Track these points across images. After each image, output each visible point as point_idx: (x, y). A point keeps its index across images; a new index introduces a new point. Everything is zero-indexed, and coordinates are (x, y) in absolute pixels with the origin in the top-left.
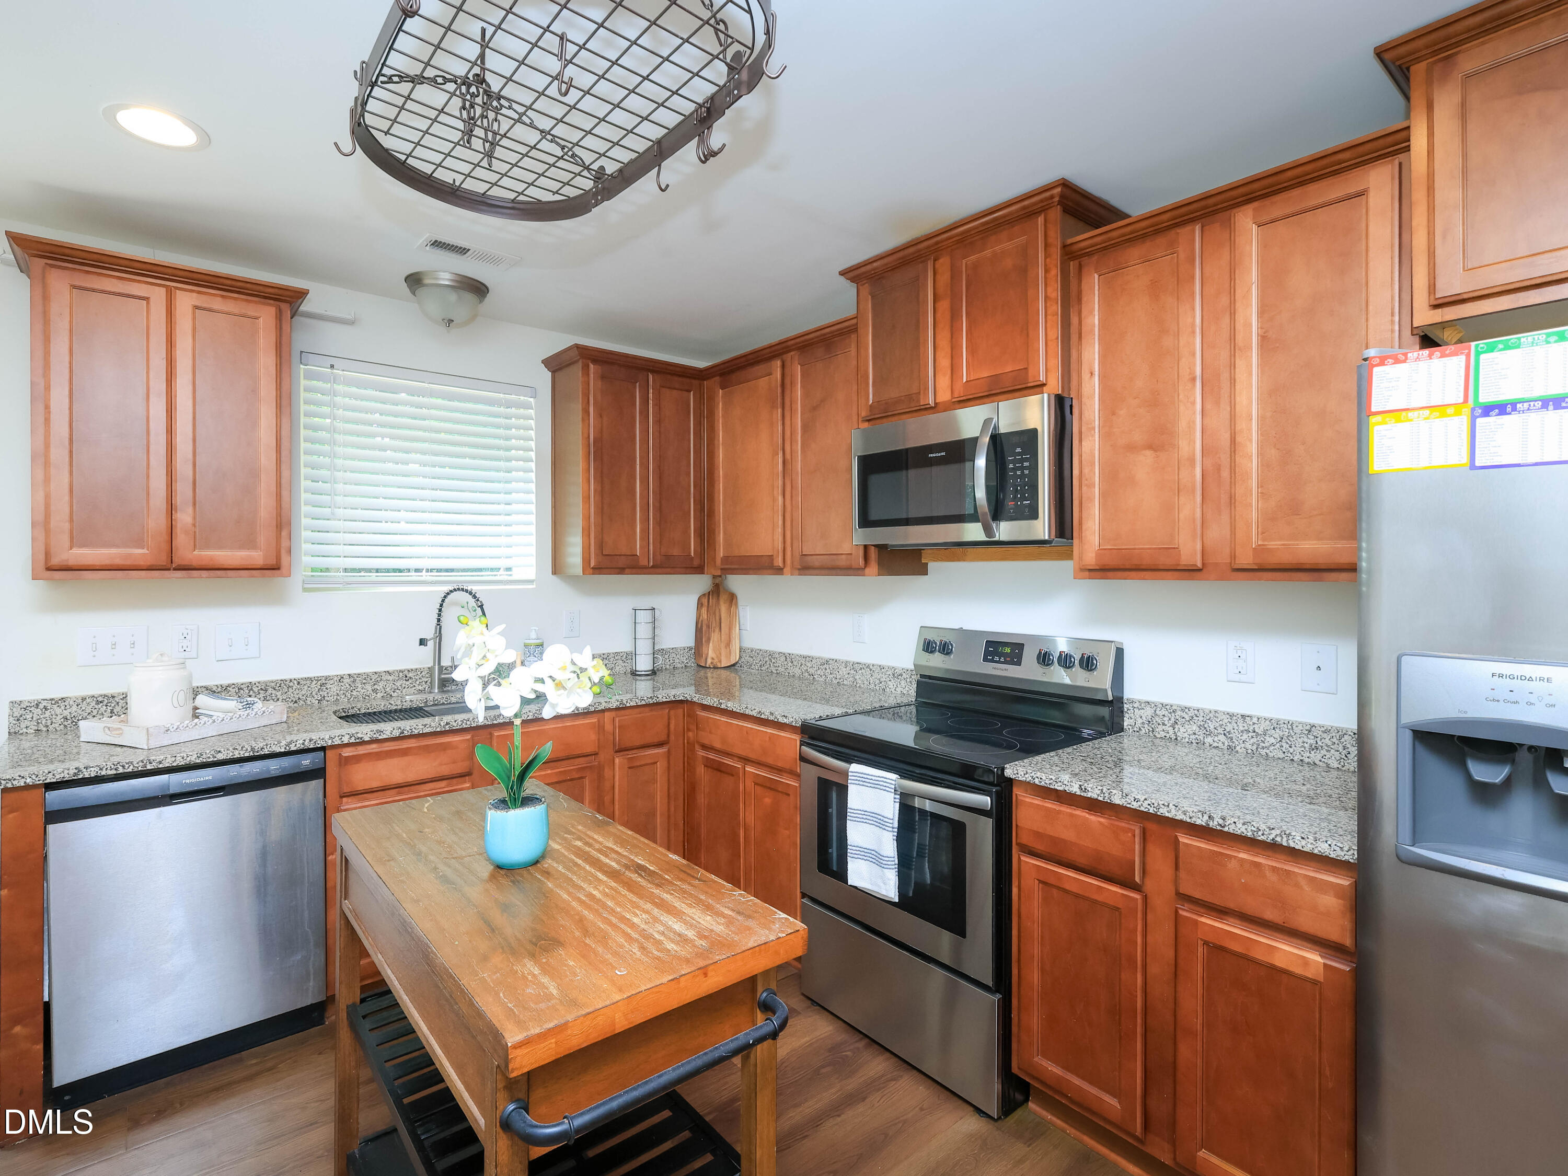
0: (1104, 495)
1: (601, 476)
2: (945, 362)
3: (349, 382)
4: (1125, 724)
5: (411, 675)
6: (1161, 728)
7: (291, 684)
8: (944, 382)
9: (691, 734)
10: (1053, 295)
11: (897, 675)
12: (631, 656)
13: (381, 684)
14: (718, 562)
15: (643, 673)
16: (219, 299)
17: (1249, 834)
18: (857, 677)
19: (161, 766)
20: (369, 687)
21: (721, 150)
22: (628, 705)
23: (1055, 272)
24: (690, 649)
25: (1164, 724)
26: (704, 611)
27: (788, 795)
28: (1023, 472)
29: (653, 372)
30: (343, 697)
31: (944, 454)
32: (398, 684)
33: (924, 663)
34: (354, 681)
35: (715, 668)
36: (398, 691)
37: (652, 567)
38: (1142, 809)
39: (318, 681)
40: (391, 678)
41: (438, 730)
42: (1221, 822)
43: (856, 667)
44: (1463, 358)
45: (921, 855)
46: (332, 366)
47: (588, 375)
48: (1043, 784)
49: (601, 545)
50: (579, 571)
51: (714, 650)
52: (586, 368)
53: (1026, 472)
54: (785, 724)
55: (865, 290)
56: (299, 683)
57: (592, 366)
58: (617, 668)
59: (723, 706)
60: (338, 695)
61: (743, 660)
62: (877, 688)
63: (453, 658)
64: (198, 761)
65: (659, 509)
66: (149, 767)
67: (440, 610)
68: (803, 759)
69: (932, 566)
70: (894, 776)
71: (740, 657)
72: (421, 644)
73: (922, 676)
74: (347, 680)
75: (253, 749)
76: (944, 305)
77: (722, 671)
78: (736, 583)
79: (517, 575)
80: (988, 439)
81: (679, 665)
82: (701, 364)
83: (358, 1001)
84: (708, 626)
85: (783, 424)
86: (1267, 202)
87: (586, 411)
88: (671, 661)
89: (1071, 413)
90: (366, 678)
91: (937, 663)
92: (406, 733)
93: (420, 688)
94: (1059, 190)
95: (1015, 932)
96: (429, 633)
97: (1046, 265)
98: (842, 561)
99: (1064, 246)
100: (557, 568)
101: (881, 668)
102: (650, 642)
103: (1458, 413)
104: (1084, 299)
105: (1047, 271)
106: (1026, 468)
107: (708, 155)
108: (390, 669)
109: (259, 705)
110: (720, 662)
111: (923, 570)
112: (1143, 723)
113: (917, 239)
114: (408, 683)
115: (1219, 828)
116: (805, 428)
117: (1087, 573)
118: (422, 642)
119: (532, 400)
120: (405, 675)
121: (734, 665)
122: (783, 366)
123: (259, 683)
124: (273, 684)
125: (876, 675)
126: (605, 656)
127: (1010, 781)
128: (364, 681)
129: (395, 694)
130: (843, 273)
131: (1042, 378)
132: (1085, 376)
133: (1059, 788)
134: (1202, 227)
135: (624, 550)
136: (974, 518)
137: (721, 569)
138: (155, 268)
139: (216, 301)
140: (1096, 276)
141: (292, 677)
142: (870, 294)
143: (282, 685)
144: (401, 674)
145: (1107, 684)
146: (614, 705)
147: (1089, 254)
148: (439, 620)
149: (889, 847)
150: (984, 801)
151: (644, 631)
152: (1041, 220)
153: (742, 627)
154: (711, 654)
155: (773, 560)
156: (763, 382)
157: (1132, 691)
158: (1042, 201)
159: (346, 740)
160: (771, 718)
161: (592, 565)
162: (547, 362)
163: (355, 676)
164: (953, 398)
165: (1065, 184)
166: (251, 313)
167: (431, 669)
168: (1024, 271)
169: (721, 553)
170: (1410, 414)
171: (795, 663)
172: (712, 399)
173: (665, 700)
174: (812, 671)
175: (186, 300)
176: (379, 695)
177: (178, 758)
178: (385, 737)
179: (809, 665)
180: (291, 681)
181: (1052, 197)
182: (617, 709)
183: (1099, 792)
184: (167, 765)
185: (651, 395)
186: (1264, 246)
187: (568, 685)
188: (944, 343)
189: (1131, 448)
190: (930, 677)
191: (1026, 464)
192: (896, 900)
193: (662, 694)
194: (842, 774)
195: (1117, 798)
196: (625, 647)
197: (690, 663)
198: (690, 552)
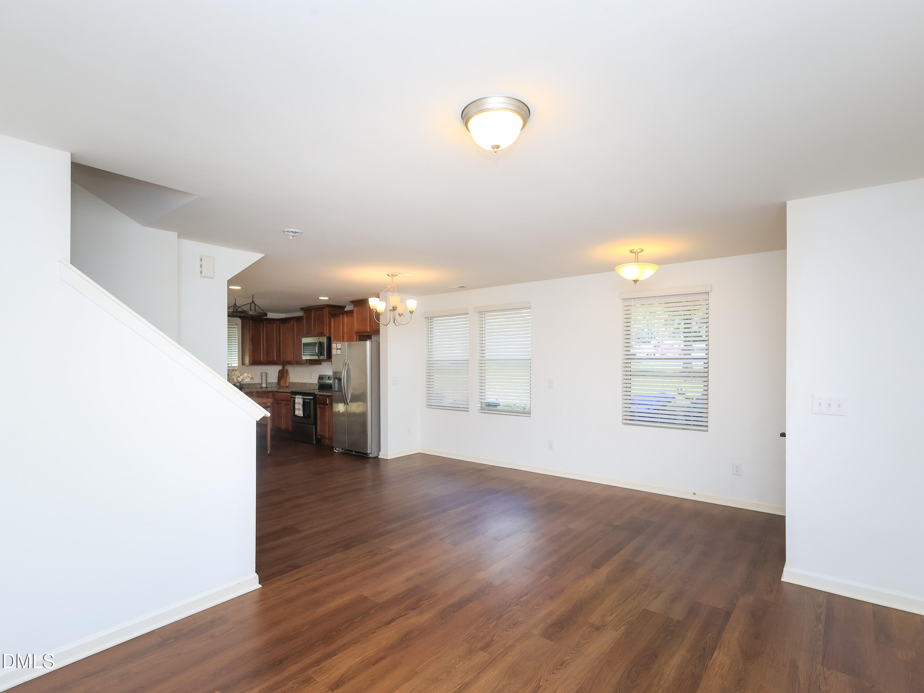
1: (253, 344)
2: (315, 329)
8: (315, 332)
10: (327, 321)
12: (261, 384)
14: (281, 362)
15: (264, 387)
22: (259, 391)
23: (328, 317)
24: (276, 383)
26: (280, 374)
27: (289, 405)
29: (266, 320)
33: (319, 382)
35: (283, 387)
37: (266, 363)
45: (306, 409)
49: (253, 359)
50: (248, 364)
52: (249, 318)
55: (304, 312)
57: (251, 321)
58: (257, 387)
65: (267, 350)
68: (291, 397)
70: (303, 396)
71: (289, 384)
76: (315, 319)
78: (288, 367)
79: (233, 365)
80: (318, 343)
81: (273, 386)
84: (281, 377)
85: (293, 334)
87: (250, 330)
88: (271, 386)
89: (331, 339)
98: (303, 362)
99: (329, 313)
100: (243, 363)
102: (266, 380)
104: (331, 322)
105: (326, 317)
110: (284, 385)
111: (321, 364)
113: (310, 306)
116: (296, 335)
119: (237, 326)
121: (287, 386)
122: (293, 323)
126: (254, 384)
127: (316, 395)
131: (326, 334)
132: (332, 334)
135: (258, 360)
136: (317, 355)
137: (283, 364)
140: (333, 319)
147: (332, 315)
149: (301, 407)
150: (312, 398)
151: (264, 378)
152: (325, 309)
153: (290, 377)
154: (282, 384)
155: (292, 361)
156: (289, 324)
160: (287, 391)
161: (251, 363)
168: (323, 316)
169: (282, 360)
171: (299, 384)
174: (303, 386)
179: (302, 384)
182: (257, 392)
185: (265, 326)
186: (347, 320)
188: (315, 325)
190: (320, 384)
192: (302, 416)
193: (267, 390)
194: (295, 398)
195: (325, 394)
196: (259, 382)
197: (277, 386)
198: (275, 360)
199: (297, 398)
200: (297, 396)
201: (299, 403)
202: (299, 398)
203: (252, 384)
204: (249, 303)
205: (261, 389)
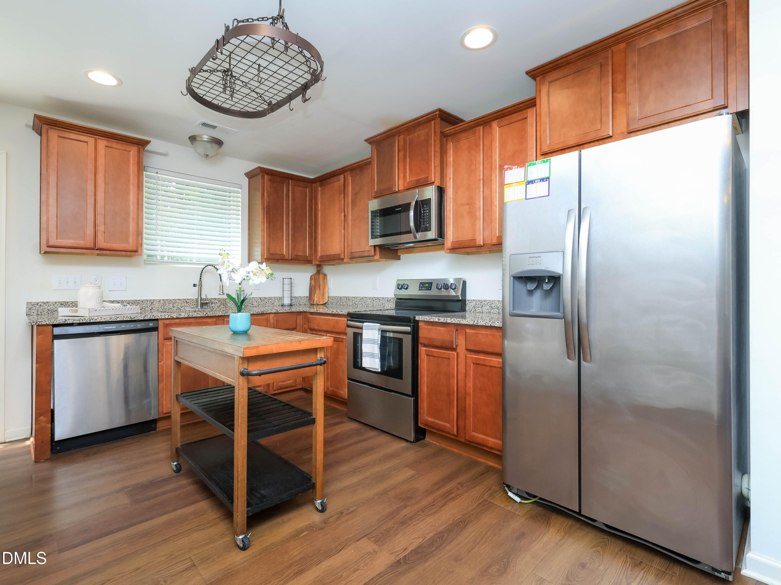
0: (454, 222)
1: (269, 222)
2: (401, 175)
4: (467, 309)
5: (188, 301)
6: (478, 308)
7: (139, 302)
8: (401, 182)
9: (306, 326)
10: (437, 150)
11: (389, 300)
12: (281, 299)
13: (176, 304)
14: (318, 258)
15: (286, 305)
16: (115, 143)
17: (484, 325)
18: (374, 303)
19: (96, 321)
20: (171, 305)
21: (309, 99)
22: (280, 312)
23: (438, 142)
24: (307, 297)
25: (479, 307)
26: (313, 281)
27: (343, 342)
28: (426, 214)
29: (291, 179)
30: (160, 308)
31: (400, 209)
32: (183, 304)
33: (398, 293)
34: (165, 302)
35: (318, 305)
36: (183, 307)
37: (290, 260)
38: (456, 323)
39: (150, 301)
40: (180, 302)
41: (203, 316)
42: (477, 322)
43: (373, 299)
44: (524, 168)
45: (389, 355)
46: (157, 173)
47: (264, 179)
48: (427, 320)
49: (269, 250)
50: (260, 261)
51: (317, 297)
52: (263, 177)
53: (427, 214)
54: (342, 314)
55: (374, 147)
56: (142, 302)
57: (266, 176)
58: (276, 303)
59: (318, 312)
60: (158, 307)
61: (329, 301)
62: (382, 306)
63: (206, 295)
64: (110, 320)
65: (293, 236)
66: (92, 321)
67: (201, 274)
68: (348, 326)
69: (402, 256)
70: (379, 325)
71: (328, 300)
72: (194, 286)
73: (397, 299)
74: (162, 302)
75: (131, 318)
76: (402, 153)
77: (320, 306)
78: (327, 269)
80: (414, 203)
81: (302, 304)
82: (312, 177)
83: (180, 394)
84: (315, 288)
85: (344, 201)
86: (501, 119)
87: (263, 194)
88: (299, 302)
89: (444, 193)
90: (170, 301)
91: (404, 293)
92: (190, 316)
93: (192, 307)
94: (438, 112)
95: (419, 376)
96: (197, 283)
97: (435, 139)
98: (366, 254)
99: (441, 133)
100: (250, 258)
101: (383, 298)
102: (289, 292)
103: (523, 184)
104: (448, 152)
105: (435, 141)
106: (427, 212)
107: (305, 100)
108: (180, 298)
109: (129, 306)
110: (320, 302)
111: (398, 258)
112: (472, 308)
113: (392, 128)
114: (187, 304)
115: (476, 324)
116: (353, 201)
117: (449, 250)
118: (194, 285)
119: (240, 190)
120: (186, 301)
121: (325, 304)
122: (344, 177)
123: (126, 300)
124: (132, 301)
125: (381, 301)
126: (270, 298)
127: (418, 322)
128: (169, 302)
129: (182, 309)
130: (366, 141)
131: (433, 180)
132: (448, 179)
133: (432, 321)
134: (483, 127)
135: (279, 252)
136: (410, 232)
137: (320, 261)
138: (91, 130)
139: (114, 144)
140: (452, 143)
141: (140, 299)
142: (376, 149)
143: (136, 302)
144: (184, 300)
145: (459, 294)
146: (274, 311)
147: (450, 136)
148: (200, 278)
149: (376, 350)
150: (408, 329)
151: (287, 287)
152: (433, 122)
153: (329, 288)
154: (316, 299)
155: (340, 256)
156: (336, 184)
157: (469, 296)
158: (433, 116)
159: (167, 317)
160: (337, 313)
161: (265, 257)
162: (246, 174)
163: (165, 300)
164: (404, 188)
165: (440, 110)
166: (127, 149)
167: (197, 300)
168: (427, 141)
169: (319, 254)
170: (513, 184)
171: (350, 300)
172: (316, 191)
173: (295, 311)
175: (102, 143)
176: (175, 309)
177: (103, 319)
178: (182, 317)
179: (356, 300)
180: (139, 300)
181: (436, 115)
182: (275, 313)
183: (443, 319)
184: (99, 321)
185: (290, 189)
186: (501, 134)
187: (258, 274)
188: (401, 168)
189: (462, 205)
190: (400, 299)
191: (427, 211)
192: (380, 370)
193: (294, 309)
194: (361, 328)
195: (449, 320)
196: (279, 295)
197: (308, 303)
198: (306, 254)
199: (368, 328)
200: (365, 324)
201: (372, 341)
202: (372, 329)
203: (265, 298)
205: (281, 308)
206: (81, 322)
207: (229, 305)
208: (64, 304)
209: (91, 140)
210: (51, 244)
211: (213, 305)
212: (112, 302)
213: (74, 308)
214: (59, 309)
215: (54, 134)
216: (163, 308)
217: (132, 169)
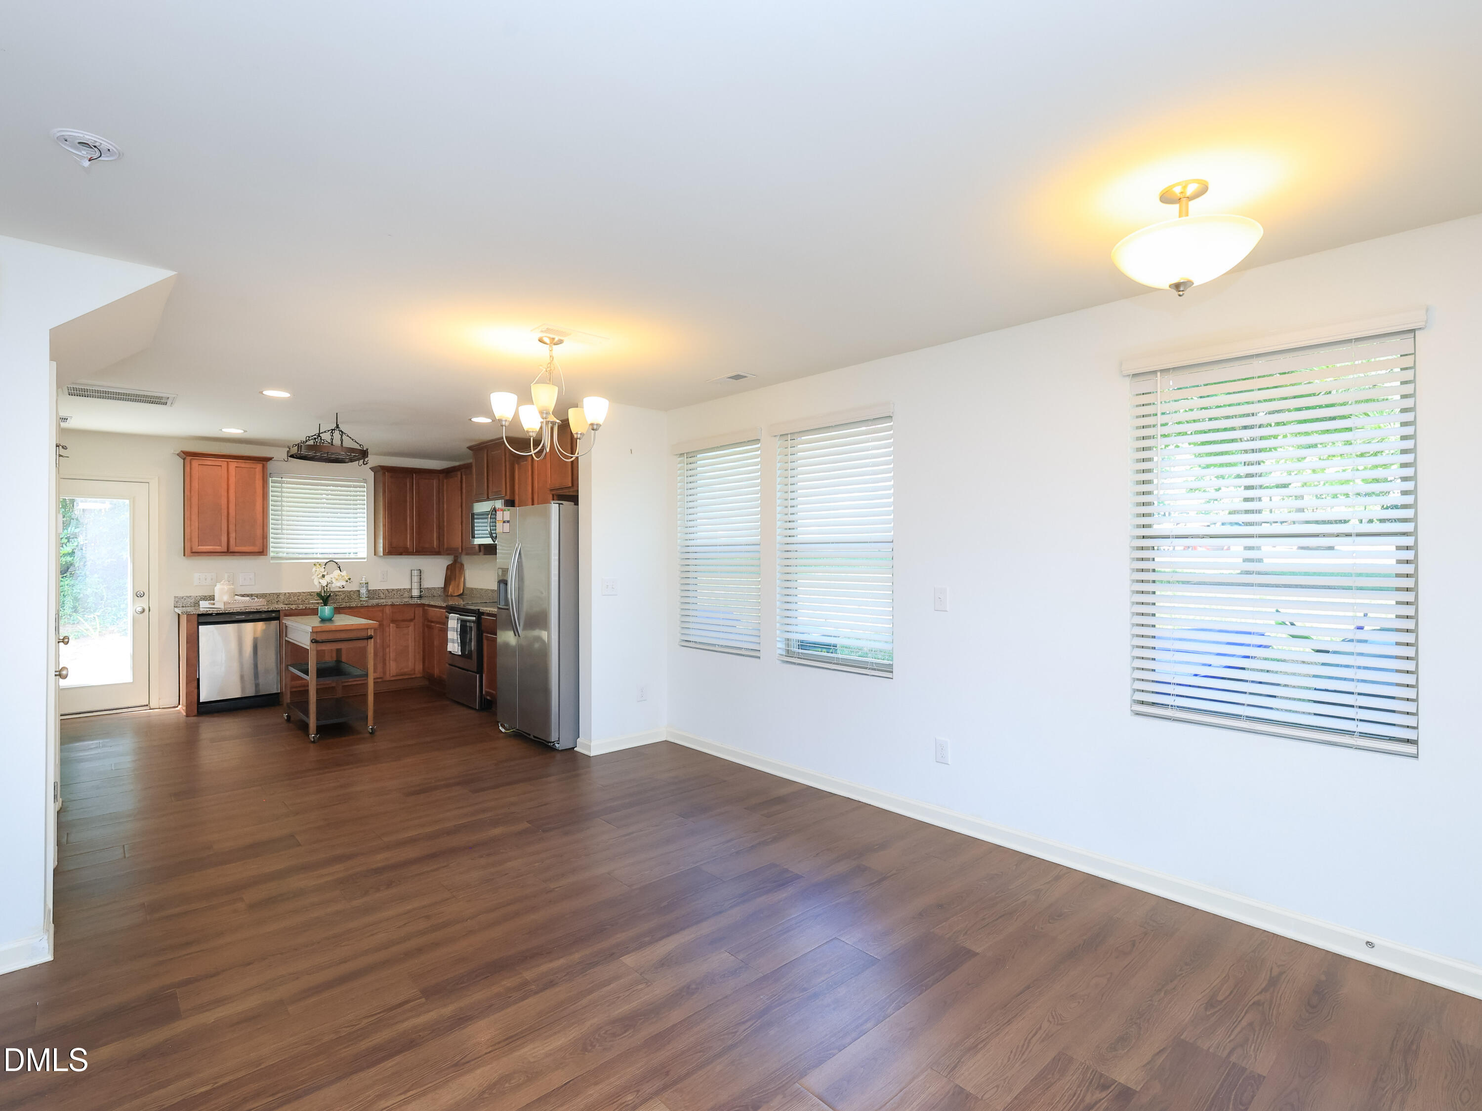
1: (392, 516)
3: (288, 483)
5: (312, 594)
7: (265, 595)
9: (424, 617)
12: (408, 590)
13: (301, 597)
15: (415, 597)
19: (229, 612)
22: (396, 604)
24: (442, 588)
26: (449, 571)
29: (415, 472)
30: (285, 600)
32: (308, 597)
37: (416, 552)
39: (275, 594)
40: (305, 595)
45: (465, 641)
46: (282, 478)
47: (389, 477)
49: (390, 542)
50: (382, 555)
51: (452, 590)
52: (387, 473)
55: (474, 454)
56: (269, 595)
58: (405, 595)
60: (283, 600)
61: (464, 593)
64: (240, 611)
65: (417, 528)
66: (226, 612)
70: (458, 615)
71: (464, 591)
74: (289, 594)
75: (257, 609)
77: (455, 597)
78: (466, 560)
79: (359, 555)
81: (436, 595)
83: (289, 665)
84: (451, 578)
85: (461, 497)
87: (384, 491)
88: (430, 593)
90: (295, 594)
95: (483, 657)
100: (377, 552)
102: (419, 584)
108: (304, 591)
109: (256, 599)
110: (454, 593)
114: (311, 597)
119: (365, 484)
120: (310, 594)
121: (461, 595)
122: (461, 474)
123: (255, 594)
124: (259, 595)
126: (399, 590)
127: (481, 613)
129: (306, 601)
130: (467, 448)
131: (504, 494)
135: (403, 545)
138: (224, 456)
139: (243, 464)
141: (266, 593)
142: (474, 456)
143: (263, 595)
146: (390, 603)
149: (457, 637)
150: (474, 619)
151: (416, 579)
153: (465, 577)
154: (450, 591)
155: (459, 550)
159: (287, 608)
161: (390, 551)
162: (374, 474)
163: (291, 593)
166: (254, 467)
167: (320, 592)
169: (446, 546)
171: (478, 592)
172: (443, 482)
175: (233, 464)
176: (300, 601)
177: (236, 611)
178: (300, 608)
179: (482, 592)
182: (391, 605)
184: (232, 613)
185: (415, 484)
192: (460, 654)
194: (447, 619)
196: (407, 586)
197: (442, 594)
198: (434, 546)
199: (451, 619)
200: (451, 615)
201: (454, 630)
202: (454, 619)
203: (393, 590)
204: (329, 431)
205: (409, 600)
206: (218, 612)
207: (353, 597)
208: (205, 598)
209: (223, 462)
210: (194, 551)
211: (338, 597)
212: (243, 596)
213: (212, 602)
214: (200, 602)
215: (196, 463)
216: (288, 600)
217: (259, 483)
